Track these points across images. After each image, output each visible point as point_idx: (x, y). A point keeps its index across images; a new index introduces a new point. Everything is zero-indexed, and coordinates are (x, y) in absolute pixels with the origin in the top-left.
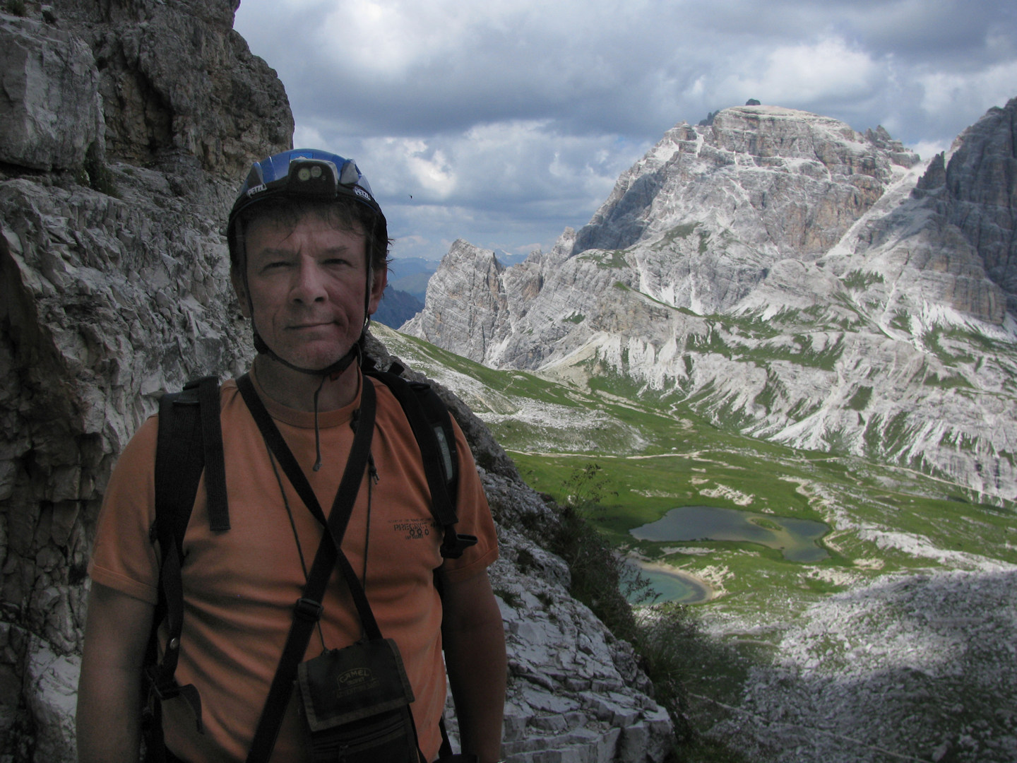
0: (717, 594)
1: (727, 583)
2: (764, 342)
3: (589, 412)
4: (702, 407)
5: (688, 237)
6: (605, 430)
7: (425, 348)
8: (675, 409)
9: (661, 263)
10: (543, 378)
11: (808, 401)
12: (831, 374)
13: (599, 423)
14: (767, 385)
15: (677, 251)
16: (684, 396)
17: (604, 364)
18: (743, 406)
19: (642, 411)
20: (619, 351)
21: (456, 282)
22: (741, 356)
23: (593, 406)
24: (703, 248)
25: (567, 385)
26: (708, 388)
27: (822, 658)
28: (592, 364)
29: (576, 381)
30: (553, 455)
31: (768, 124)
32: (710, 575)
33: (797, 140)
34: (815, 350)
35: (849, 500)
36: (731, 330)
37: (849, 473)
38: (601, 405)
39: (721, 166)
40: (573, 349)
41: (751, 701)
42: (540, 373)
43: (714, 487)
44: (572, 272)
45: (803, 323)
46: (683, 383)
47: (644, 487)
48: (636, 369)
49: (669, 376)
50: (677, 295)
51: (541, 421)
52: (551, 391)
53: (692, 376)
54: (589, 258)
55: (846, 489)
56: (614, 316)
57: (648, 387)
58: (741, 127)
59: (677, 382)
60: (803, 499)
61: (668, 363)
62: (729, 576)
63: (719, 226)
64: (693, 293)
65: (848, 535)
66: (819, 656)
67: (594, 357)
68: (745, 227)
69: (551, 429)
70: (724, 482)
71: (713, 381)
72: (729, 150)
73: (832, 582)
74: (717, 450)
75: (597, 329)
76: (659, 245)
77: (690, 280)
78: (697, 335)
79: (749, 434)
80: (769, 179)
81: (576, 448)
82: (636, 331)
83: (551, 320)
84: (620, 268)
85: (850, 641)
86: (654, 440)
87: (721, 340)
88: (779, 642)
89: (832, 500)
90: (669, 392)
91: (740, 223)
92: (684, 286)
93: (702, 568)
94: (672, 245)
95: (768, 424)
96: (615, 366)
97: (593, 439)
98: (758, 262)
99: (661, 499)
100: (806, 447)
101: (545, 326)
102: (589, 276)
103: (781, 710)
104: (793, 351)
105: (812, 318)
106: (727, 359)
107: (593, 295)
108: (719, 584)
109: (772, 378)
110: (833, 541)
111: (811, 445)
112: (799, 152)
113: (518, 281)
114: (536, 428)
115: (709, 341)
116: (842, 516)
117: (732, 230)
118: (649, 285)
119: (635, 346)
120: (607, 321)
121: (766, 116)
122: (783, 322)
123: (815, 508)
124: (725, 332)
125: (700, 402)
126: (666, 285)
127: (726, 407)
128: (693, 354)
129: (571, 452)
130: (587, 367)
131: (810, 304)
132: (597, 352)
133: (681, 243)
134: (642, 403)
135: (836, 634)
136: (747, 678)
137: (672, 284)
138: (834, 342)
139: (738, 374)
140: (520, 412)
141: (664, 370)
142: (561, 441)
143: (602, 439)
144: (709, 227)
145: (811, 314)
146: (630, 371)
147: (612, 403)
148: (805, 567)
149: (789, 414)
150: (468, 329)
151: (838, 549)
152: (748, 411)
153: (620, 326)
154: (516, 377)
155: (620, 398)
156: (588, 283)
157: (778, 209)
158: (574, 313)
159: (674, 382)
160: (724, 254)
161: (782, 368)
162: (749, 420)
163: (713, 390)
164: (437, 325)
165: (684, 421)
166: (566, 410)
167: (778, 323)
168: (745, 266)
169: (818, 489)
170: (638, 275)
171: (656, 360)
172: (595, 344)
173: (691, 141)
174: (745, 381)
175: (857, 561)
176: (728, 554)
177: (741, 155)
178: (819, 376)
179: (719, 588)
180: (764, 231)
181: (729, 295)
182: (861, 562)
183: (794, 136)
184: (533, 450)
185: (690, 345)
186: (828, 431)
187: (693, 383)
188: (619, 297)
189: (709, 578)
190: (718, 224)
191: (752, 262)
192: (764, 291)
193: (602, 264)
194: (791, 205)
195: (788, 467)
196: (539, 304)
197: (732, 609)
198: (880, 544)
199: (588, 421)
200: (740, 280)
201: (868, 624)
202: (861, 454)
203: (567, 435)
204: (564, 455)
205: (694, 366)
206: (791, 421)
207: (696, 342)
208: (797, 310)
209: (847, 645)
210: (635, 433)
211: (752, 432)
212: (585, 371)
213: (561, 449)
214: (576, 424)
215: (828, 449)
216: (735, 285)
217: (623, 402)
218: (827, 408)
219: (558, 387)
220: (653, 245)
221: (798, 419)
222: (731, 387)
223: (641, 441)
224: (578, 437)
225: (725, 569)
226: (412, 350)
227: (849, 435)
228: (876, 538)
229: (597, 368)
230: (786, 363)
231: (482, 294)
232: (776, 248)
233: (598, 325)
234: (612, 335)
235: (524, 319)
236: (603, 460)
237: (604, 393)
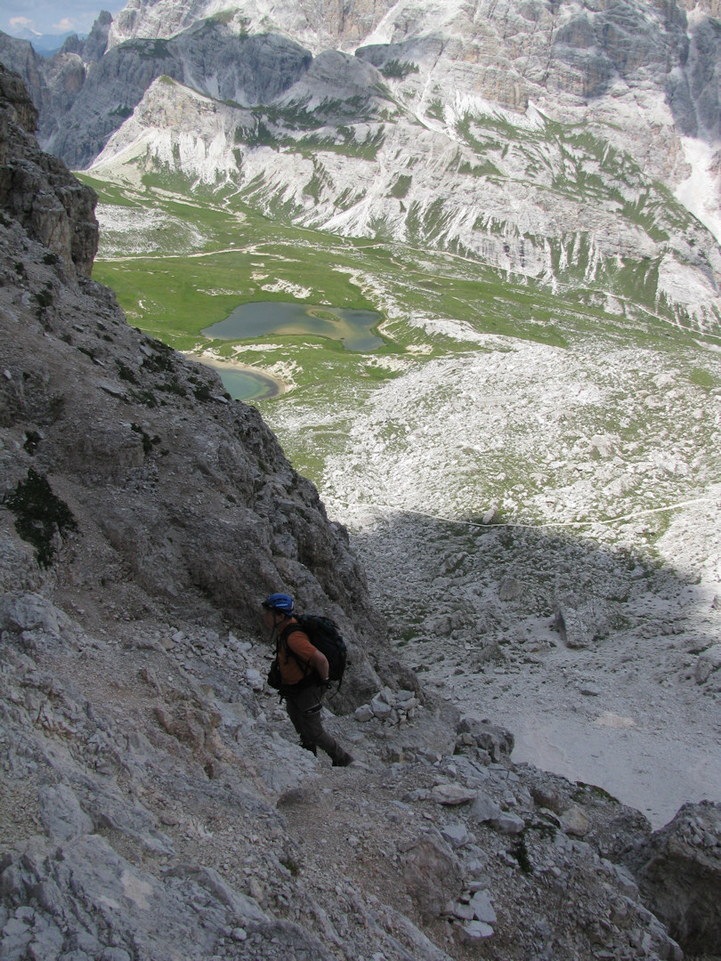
0: (289, 388)
1: (297, 377)
2: (309, 134)
3: (147, 211)
4: (254, 200)
5: (229, 24)
6: (165, 230)
8: (229, 203)
9: (204, 52)
10: (97, 177)
11: (354, 191)
12: (373, 164)
13: (158, 223)
14: (314, 177)
15: (218, 39)
16: (236, 189)
17: (156, 161)
18: (293, 197)
19: (197, 206)
20: (170, 147)
22: (288, 148)
23: (150, 204)
24: (244, 35)
25: (121, 183)
26: (259, 180)
27: (387, 442)
28: (144, 161)
29: (130, 179)
30: (119, 260)
32: (281, 370)
34: (359, 141)
35: (397, 289)
36: (277, 122)
37: (394, 258)
38: (157, 203)
40: (124, 146)
41: (330, 487)
42: (93, 173)
43: (275, 282)
44: (114, 63)
45: (346, 114)
46: (234, 176)
47: (209, 287)
48: (188, 164)
49: (220, 171)
50: (221, 85)
51: (103, 225)
52: (107, 191)
53: (243, 169)
54: (131, 49)
55: (394, 279)
56: (163, 111)
57: (201, 182)
59: (228, 175)
60: (357, 289)
61: (218, 157)
62: (298, 370)
63: (260, 13)
64: (237, 82)
65: (400, 323)
66: (385, 440)
67: (146, 154)
68: (285, 14)
69: (113, 234)
70: (283, 276)
71: (262, 174)
73: (389, 368)
74: (273, 243)
75: (146, 125)
76: (201, 34)
77: (232, 69)
78: (245, 128)
79: (299, 225)
81: (139, 250)
82: (185, 126)
83: (97, 114)
84: (164, 59)
85: (410, 425)
86: (212, 235)
87: (268, 133)
88: (349, 431)
89: (383, 289)
90: (222, 186)
91: (280, 9)
92: (228, 75)
93: (273, 364)
94: (214, 33)
95: (317, 213)
96: (167, 162)
97: (155, 241)
98: (298, 50)
99: (226, 297)
100: (353, 235)
101: (92, 120)
102: (133, 67)
103: (357, 493)
104: (337, 143)
105: (353, 109)
106: (275, 152)
107: (138, 88)
108: (289, 378)
109: (319, 169)
110: (387, 329)
111: (359, 232)
113: (59, 73)
115: (257, 134)
116: (393, 304)
117: (272, 17)
118: (193, 76)
119: (185, 141)
120: (156, 117)
122: (326, 113)
123: (368, 298)
124: (272, 124)
125: (251, 195)
126: (210, 75)
127: (277, 199)
128: (242, 148)
129: (135, 255)
130: (140, 164)
131: (351, 95)
132: (148, 148)
133: (222, 31)
134: (196, 198)
135: (397, 419)
136: (325, 467)
137: (216, 74)
138: (376, 133)
139: (287, 166)
141: (215, 163)
142: (125, 245)
143: (164, 239)
144: (249, 14)
145: (353, 105)
146: (182, 166)
147: (167, 200)
148: (364, 356)
149: (336, 204)
151: (392, 336)
152: (298, 202)
153: (170, 122)
155: (175, 194)
156: (132, 75)
158: (120, 107)
159: (225, 175)
160: (265, 42)
161: (327, 158)
162: (299, 210)
163: (263, 182)
165: (238, 214)
166: (124, 211)
167: (322, 114)
168: (287, 54)
169: (369, 279)
170: (181, 64)
171: (207, 154)
172: (146, 140)
174: (293, 173)
175: (409, 348)
176: (295, 349)
178: (362, 166)
179: (290, 382)
180: (303, 18)
181: (272, 84)
182: (412, 348)
185: (239, 140)
186: (373, 219)
187: (243, 176)
188: (166, 92)
189: (280, 373)
190: (258, 10)
191: (293, 50)
192: (307, 82)
193: (144, 54)
195: (339, 256)
196: (83, 97)
197: (305, 403)
198: (429, 331)
199: (149, 221)
200: (282, 69)
201: (424, 407)
202: (404, 239)
203: (130, 238)
204: (129, 258)
205: (244, 159)
206: (338, 210)
207: (244, 135)
208: (340, 101)
209: (408, 428)
210: (194, 230)
211: (302, 222)
212: (138, 168)
213: (125, 252)
214: (138, 226)
215: (373, 236)
216: (277, 73)
217: (178, 198)
218: (371, 197)
219: (113, 186)
220: (194, 33)
221: (345, 208)
222: (281, 179)
223: (200, 237)
224: (140, 239)
225: (294, 364)
227: (392, 222)
228: (425, 326)
229: (149, 165)
230: (331, 154)
232: (315, 35)
233: (148, 121)
234: (162, 130)
235: (69, 113)
236: (166, 260)
237: (159, 190)
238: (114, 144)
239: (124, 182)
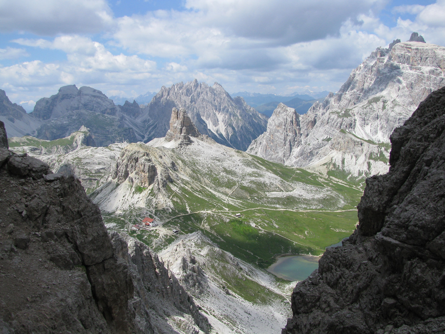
3: (324, 189)
5: (378, 103)
6: (327, 199)
7: (260, 161)
8: (362, 186)
9: (366, 114)
10: (309, 171)
13: (325, 196)
15: (373, 109)
17: (334, 165)
19: (347, 186)
20: (341, 159)
21: (279, 122)
23: (328, 184)
24: (384, 108)
25: (318, 174)
28: (329, 165)
29: (323, 172)
30: (305, 211)
31: (415, 51)
33: (429, 58)
36: (389, 150)
38: (331, 184)
39: (394, 70)
40: (323, 157)
42: (308, 169)
44: (327, 119)
46: (366, 174)
47: (337, 227)
48: (347, 167)
49: (361, 171)
51: (302, 195)
52: (311, 177)
53: (370, 171)
54: (334, 113)
56: (340, 144)
57: (352, 175)
58: (404, 52)
59: (364, 173)
61: (361, 165)
63: (392, 98)
64: (379, 128)
67: (330, 162)
68: (403, 98)
69: (305, 200)
71: (378, 173)
72: (398, 63)
75: (332, 149)
76: (365, 107)
77: (378, 121)
78: (374, 153)
80: (415, 76)
81: (314, 207)
82: (348, 151)
83: (317, 139)
84: (347, 118)
86: (349, 201)
87: (384, 155)
90: (360, 177)
91: (401, 96)
92: (375, 125)
94: (371, 106)
96: (339, 166)
97: (322, 204)
98: (408, 114)
99: (342, 233)
101: (315, 142)
102: (334, 121)
106: (385, 164)
107: (336, 129)
112: (429, 64)
113: (305, 121)
114: (299, 199)
115: (379, 155)
117: (398, 100)
118: (360, 125)
119: (347, 157)
121: (415, 47)
124: (386, 152)
126: (367, 124)
128: (371, 161)
129: (312, 209)
130: (327, 166)
132: (332, 159)
133: (375, 105)
134: (348, 182)
137: (370, 124)
140: (295, 190)
141: (359, 168)
142: (309, 204)
143: (325, 203)
144: (387, 98)
146: (345, 168)
147: (336, 182)
150: (284, 142)
153: (342, 148)
154: (297, 171)
155: (339, 180)
156: (333, 124)
157: (418, 90)
158: (327, 137)
159: (363, 173)
160: (393, 111)
164: (271, 140)
166: (314, 188)
168: (401, 117)
170: (355, 120)
171: (356, 163)
172: (331, 156)
173: (382, 57)
177: (403, 65)
180: (411, 100)
183: (427, 57)
184: (297, 208)
185: (370, 158)
187: (370, 174)
188: (342, 136)
190: (391, 97)
191: (405, 115)
193: (340, 116)
194: (424, 89)
196: (313, 132)
199: (322, 194)
200: (399, 123)
203: (311, 202)
204: (309, 211)
205: (372, 166)
207: (373, 156)
210: (341, 198)
212: (326, 167)
213: (308, 208)
214: (317, 196)
217: (341, 182)
219: (314, 175)
220: (363, 106)
223: (343, 202)
224: (316, 202)
226: (254, 164)
229: (331, 166)
231: (289, 127)
233: (333, 147)
234: (338, 152)
235: (307, 138)
236: (324, 213)
237: (334, 178)
238: (319, 156)
239: (320, 173)
